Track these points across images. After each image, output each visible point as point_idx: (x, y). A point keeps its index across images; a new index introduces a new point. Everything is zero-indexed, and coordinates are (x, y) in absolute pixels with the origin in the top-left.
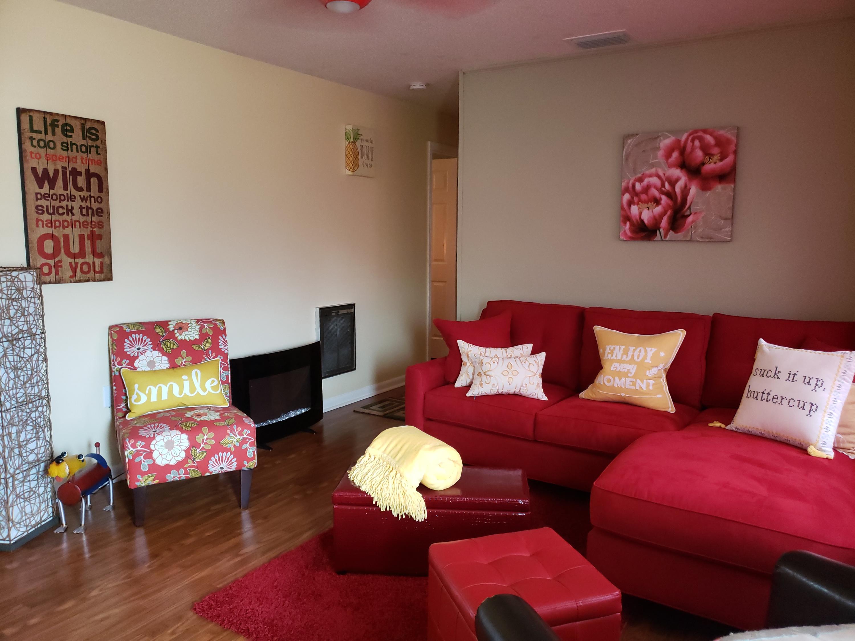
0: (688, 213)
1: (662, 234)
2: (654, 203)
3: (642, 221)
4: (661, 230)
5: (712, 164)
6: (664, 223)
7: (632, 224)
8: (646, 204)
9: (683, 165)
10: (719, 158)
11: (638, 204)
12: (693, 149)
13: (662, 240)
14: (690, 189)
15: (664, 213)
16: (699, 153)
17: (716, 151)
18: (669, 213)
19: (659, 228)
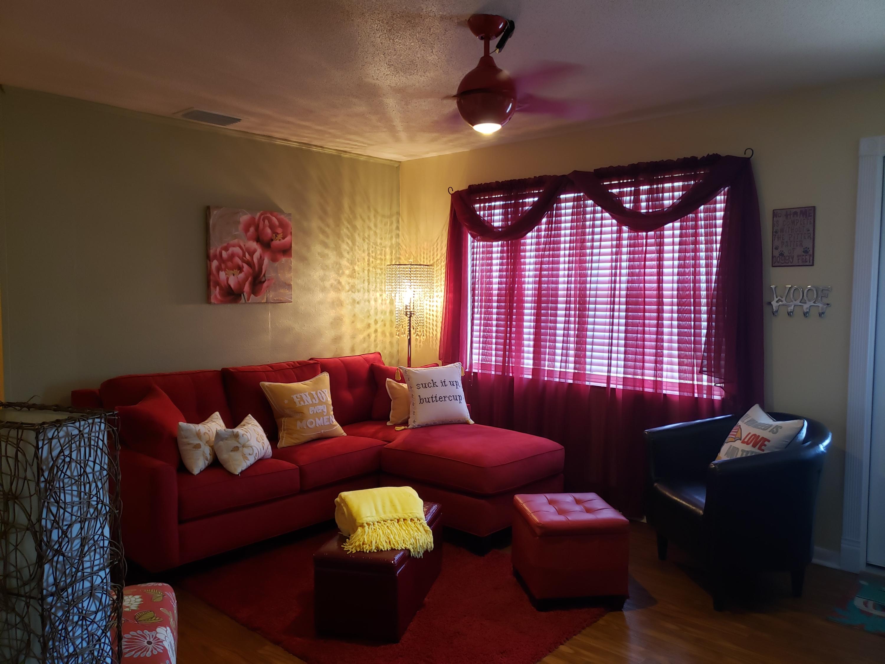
0: (263, 280)
1: (246, 297)
2: (238, 270)
3: (230, 286)
4: (245, 294)
5: (278, 241)
6: (247, 288)
7: (221, 289)
8: (232, 271)
9: (258, 239)
10: (282, 236)
11: (225, 270)
12: (264, 226)
13: (246, 303)
14: (264, 259)
15: (246, 279)
16: (269, 231)
17: (279, 230)
18: (250, 279)
19: (243, 292)
